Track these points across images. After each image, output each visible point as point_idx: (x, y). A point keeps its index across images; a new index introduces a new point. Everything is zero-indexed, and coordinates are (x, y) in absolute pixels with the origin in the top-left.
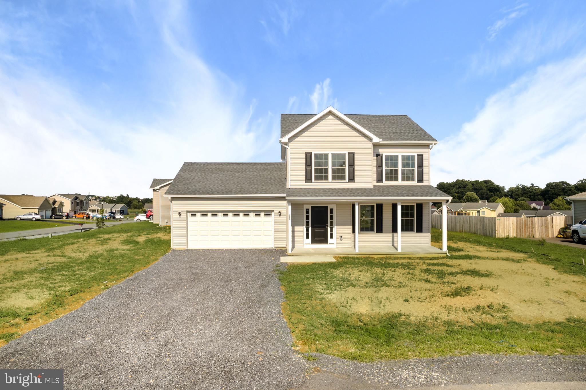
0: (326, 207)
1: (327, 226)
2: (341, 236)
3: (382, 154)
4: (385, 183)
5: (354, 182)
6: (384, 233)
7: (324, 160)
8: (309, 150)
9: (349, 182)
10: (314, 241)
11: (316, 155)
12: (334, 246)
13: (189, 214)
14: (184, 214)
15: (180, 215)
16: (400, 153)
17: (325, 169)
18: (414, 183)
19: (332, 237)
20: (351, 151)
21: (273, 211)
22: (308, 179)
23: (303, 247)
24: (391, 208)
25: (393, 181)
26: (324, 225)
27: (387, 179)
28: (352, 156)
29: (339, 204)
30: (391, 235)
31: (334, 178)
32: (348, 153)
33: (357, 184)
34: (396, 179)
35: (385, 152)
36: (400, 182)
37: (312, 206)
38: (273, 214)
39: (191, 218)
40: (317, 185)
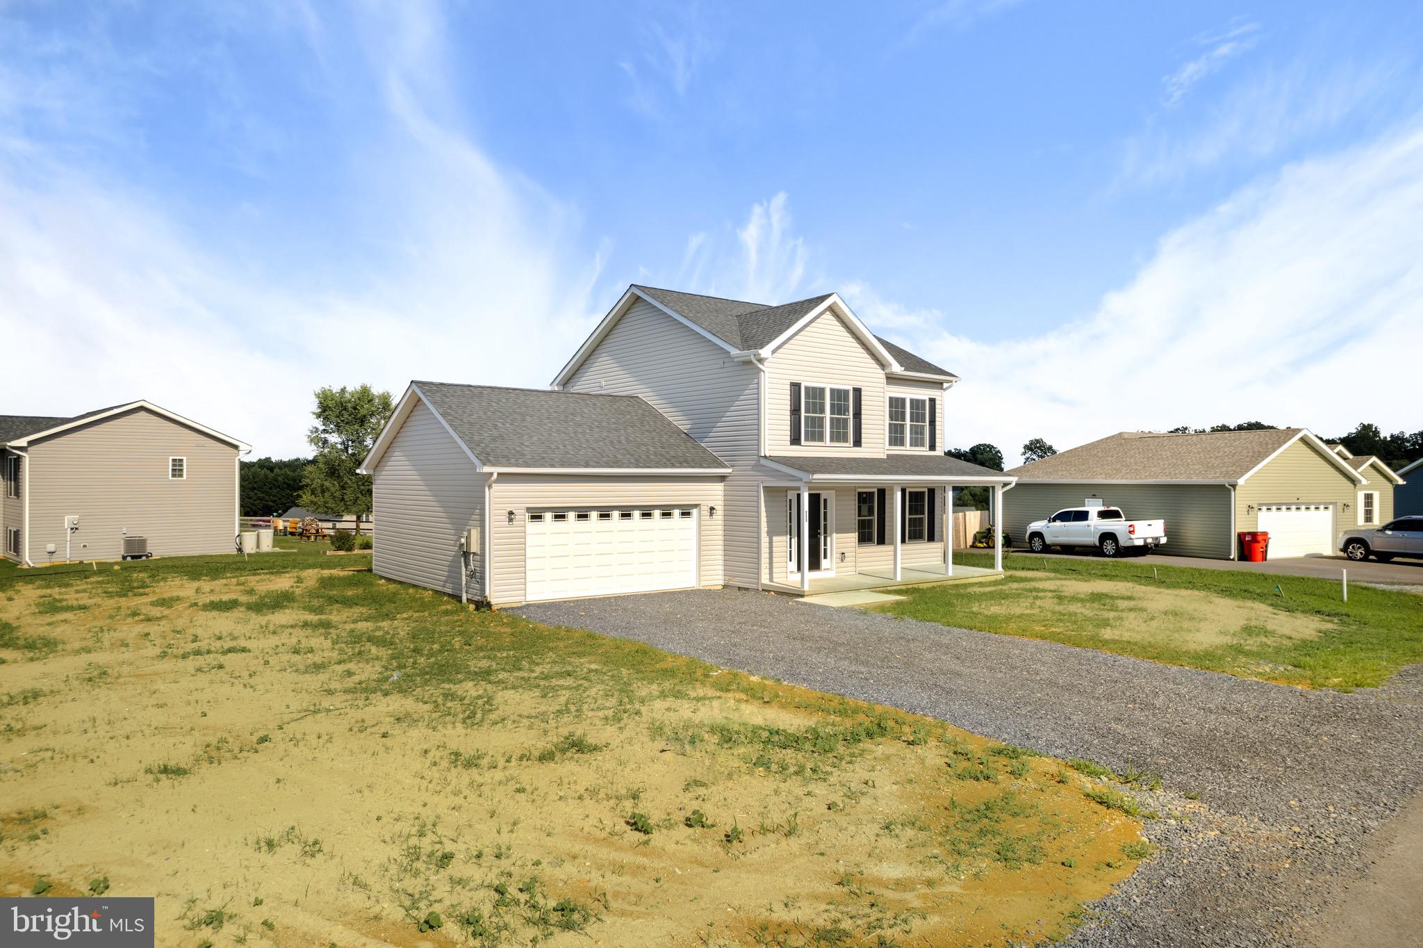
0: (818, 496)
1: (819, 534)
2: (843, 553)
5: (861, 446)
6: (887, 544)
7: (818, 400)
8: (796, 380)
9: (853, 445)
11: (807, 390)
12: (831, 575)
14: (518, 516)
15: (511, 520)
16: (908, 394)
17: (821, 418)
18: (926, 451)
19: (825, 557)
20: (856, 385)
21: (696, 506)
22: (795, 440)
23: (785, 579)
25: (898, 445)
26: (816, 533)
27: (891, 442)
28: (858, 394)
29: (840, 489)
31: (833, 437)
32: (853, 388)
33: (865, 451)
34: (902, 442)
36: (908, 449)
38: (695, 512)
39: (533, 527)
40: (809, 450)
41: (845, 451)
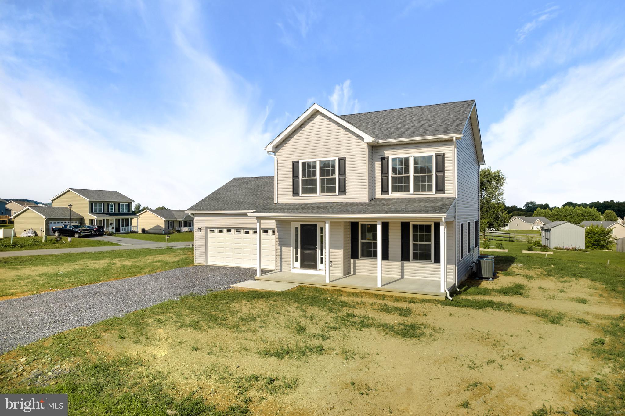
0: (316, 226)
1: (317, 248)
2: (331, 262)
3: (388, 157)
4: (392, 195)
5: (346, 195)
6: (390, 261)
7: (312, 170)
8: (295, 159)
9: (339, 195)
10: (303, 266)
11: (304, 164)
13: (208, 230)
14: (203, 230)
15: (200, 231)
16: (411, 154)
17: (313, 179)
18: (432, 194)
19: (322, 262)
20: (342, 155)
22: (296, 193)
23: (290, 271)
24: (400, 228)
25: (403, 192)
26: (314, 247)
27: (395, 190)
28: (342, 162)
29: (333, 222)
30: (399, 263)
31: (323, 190)
32: (338, 158)
33: (350, 197)
34: (407, 190)
35: (392, 155)
36: (412, 193)
37: (301, 224)
39: (210, 234)
40: (304, 199)
41: (334, 198)
